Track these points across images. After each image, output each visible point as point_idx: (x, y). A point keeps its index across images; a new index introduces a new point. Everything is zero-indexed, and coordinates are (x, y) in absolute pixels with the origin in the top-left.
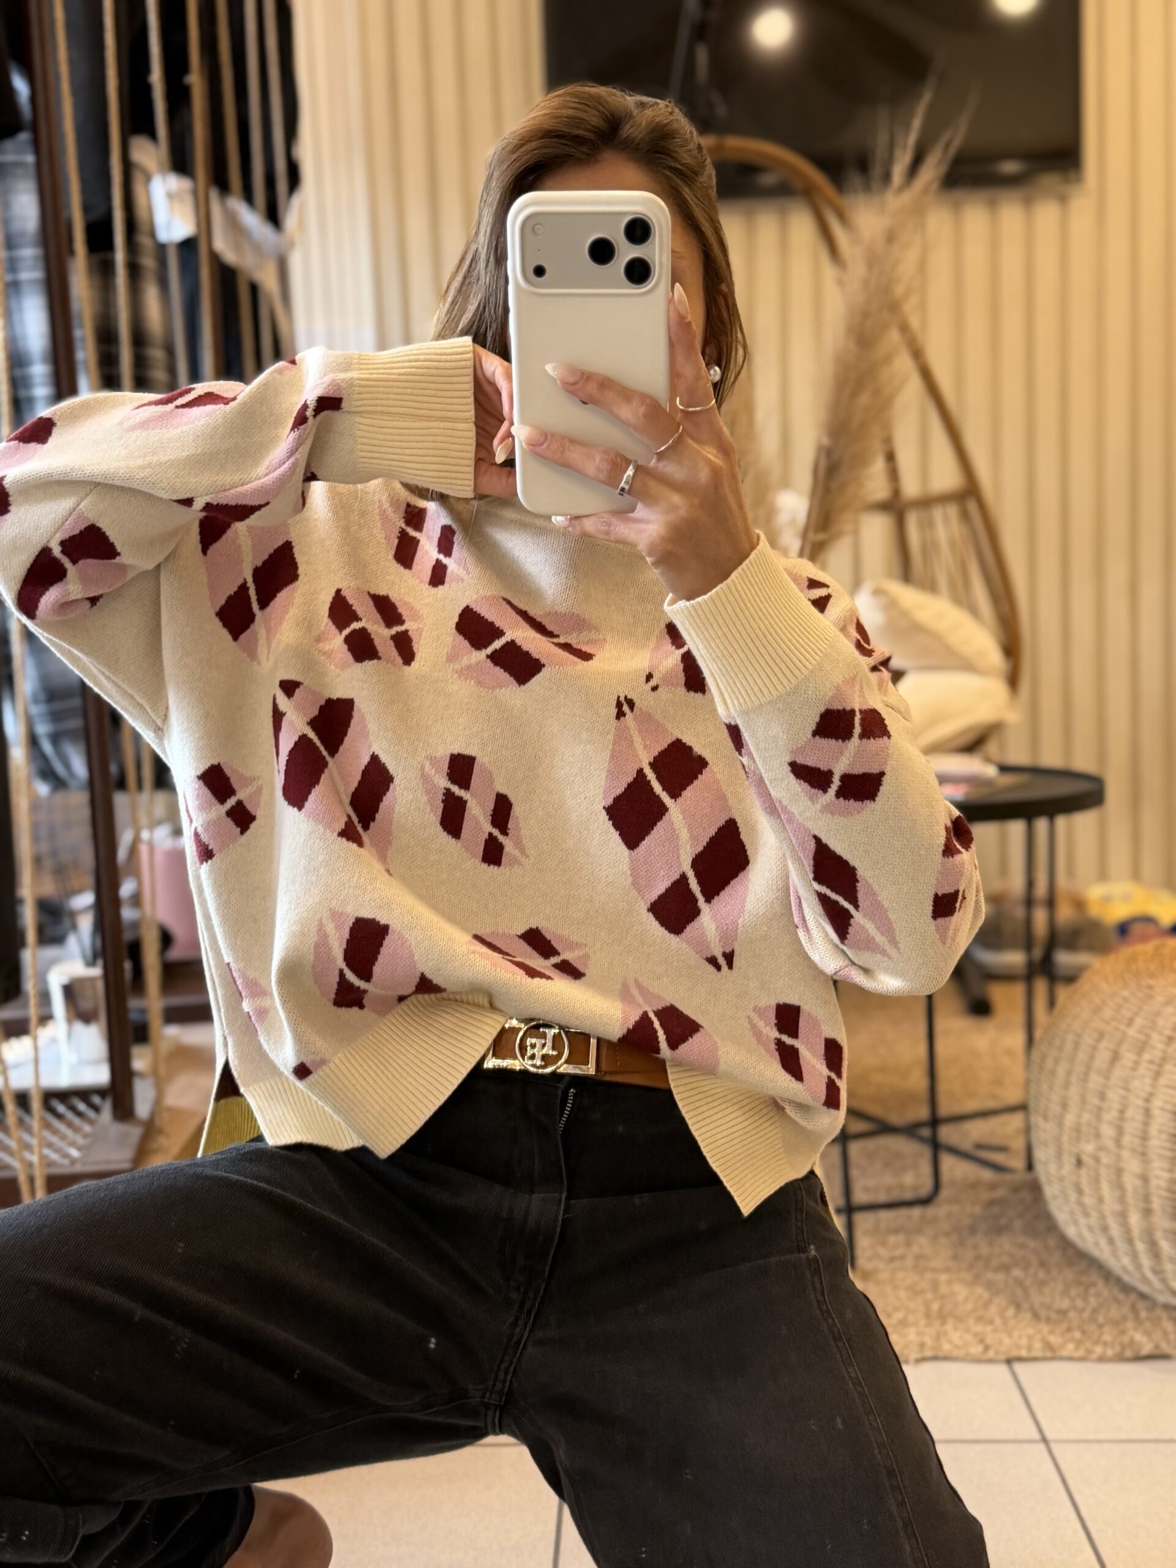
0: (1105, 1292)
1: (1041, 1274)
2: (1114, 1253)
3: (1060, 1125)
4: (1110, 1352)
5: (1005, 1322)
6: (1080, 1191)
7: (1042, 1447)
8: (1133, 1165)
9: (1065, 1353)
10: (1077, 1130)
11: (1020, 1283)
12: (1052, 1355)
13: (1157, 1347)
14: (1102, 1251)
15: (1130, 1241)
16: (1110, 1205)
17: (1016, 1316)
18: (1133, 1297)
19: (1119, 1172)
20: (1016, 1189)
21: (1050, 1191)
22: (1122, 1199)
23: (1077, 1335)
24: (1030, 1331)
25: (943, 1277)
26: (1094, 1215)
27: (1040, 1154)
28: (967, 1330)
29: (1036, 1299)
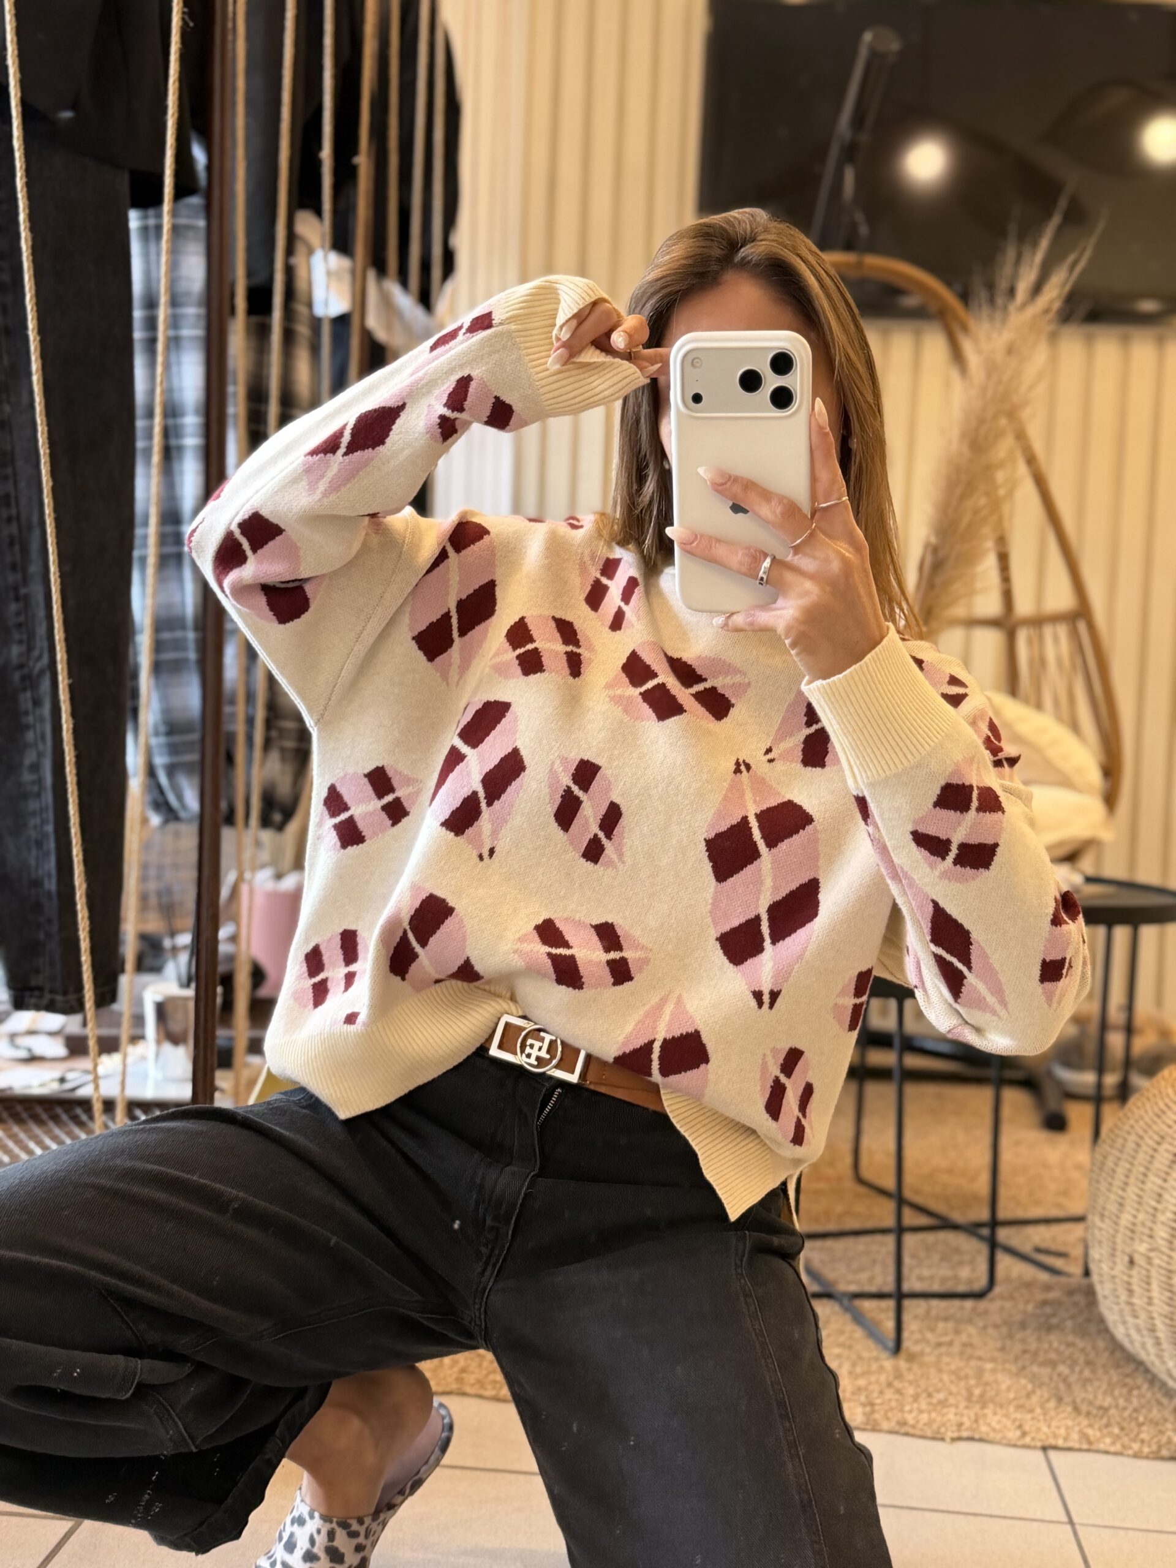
0: (1149, 1395)
1: (1087, 1373)
2: (1160, 1356)
3: (1116, 1224)
4: (1146, 1450)
5: (1045, 1414)
6: (1130, 1292)
7: (1068, 1528)
9: (1102, 1446)
10: (1132, 1230)
11: (1064, 1378)
12: (1090, 1448)
14: (1148, 1354)
16: (1159, 1306)
17: (1056, 1408)
19: (1170, 1273)
20: (1071, 1293)
21: (1103, 1290)
22: (1170, 1302)
23: (1116, 1430)
24: (1070, 1423)
25: (989, 1366)
26: (1143, 1315)
27: (1095, 1254)
28: (1007, 1416)
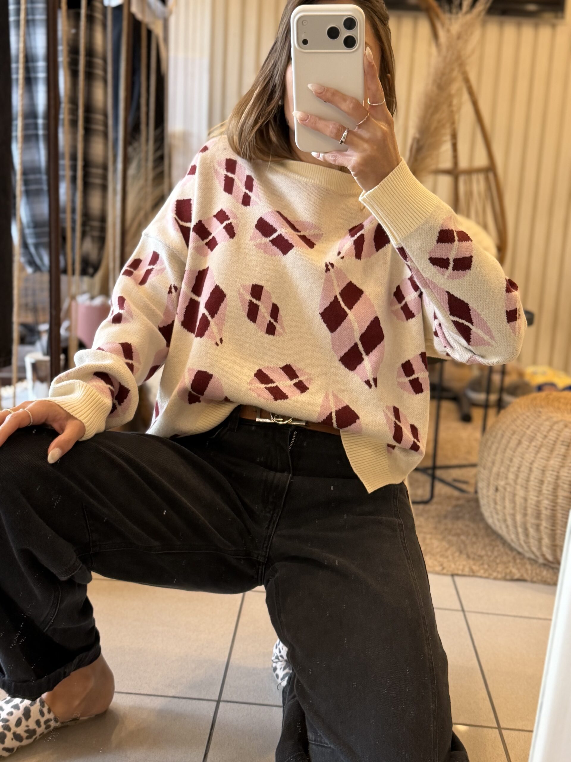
0: (502, 550)
1: (474, 539)
2: (508, 532)
3: (490, 472)
4: (499, 576)
5: (454, 558)
6: (496, 503)
7: (461, 614)
8: (521, 493)
9: (479, 574)
10: (498, 475)
11: (463, 542)
12: (473, 574)
13: (522, 575)
14: (503, 532)
15: (515, 527)
16: (509, 509)
17: (459, 556)
18: (515, 553)
19: (514, 495)
20: (468, 501)
21: (483, 502)
22: (514, 508)
23: (486, 566)
24: (464, 563)
25: (428, 536)
26: (501, 514)
27: (481, 485)
28: (436, 560)
29: (470, 550)
